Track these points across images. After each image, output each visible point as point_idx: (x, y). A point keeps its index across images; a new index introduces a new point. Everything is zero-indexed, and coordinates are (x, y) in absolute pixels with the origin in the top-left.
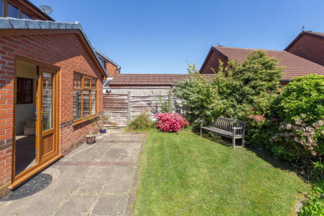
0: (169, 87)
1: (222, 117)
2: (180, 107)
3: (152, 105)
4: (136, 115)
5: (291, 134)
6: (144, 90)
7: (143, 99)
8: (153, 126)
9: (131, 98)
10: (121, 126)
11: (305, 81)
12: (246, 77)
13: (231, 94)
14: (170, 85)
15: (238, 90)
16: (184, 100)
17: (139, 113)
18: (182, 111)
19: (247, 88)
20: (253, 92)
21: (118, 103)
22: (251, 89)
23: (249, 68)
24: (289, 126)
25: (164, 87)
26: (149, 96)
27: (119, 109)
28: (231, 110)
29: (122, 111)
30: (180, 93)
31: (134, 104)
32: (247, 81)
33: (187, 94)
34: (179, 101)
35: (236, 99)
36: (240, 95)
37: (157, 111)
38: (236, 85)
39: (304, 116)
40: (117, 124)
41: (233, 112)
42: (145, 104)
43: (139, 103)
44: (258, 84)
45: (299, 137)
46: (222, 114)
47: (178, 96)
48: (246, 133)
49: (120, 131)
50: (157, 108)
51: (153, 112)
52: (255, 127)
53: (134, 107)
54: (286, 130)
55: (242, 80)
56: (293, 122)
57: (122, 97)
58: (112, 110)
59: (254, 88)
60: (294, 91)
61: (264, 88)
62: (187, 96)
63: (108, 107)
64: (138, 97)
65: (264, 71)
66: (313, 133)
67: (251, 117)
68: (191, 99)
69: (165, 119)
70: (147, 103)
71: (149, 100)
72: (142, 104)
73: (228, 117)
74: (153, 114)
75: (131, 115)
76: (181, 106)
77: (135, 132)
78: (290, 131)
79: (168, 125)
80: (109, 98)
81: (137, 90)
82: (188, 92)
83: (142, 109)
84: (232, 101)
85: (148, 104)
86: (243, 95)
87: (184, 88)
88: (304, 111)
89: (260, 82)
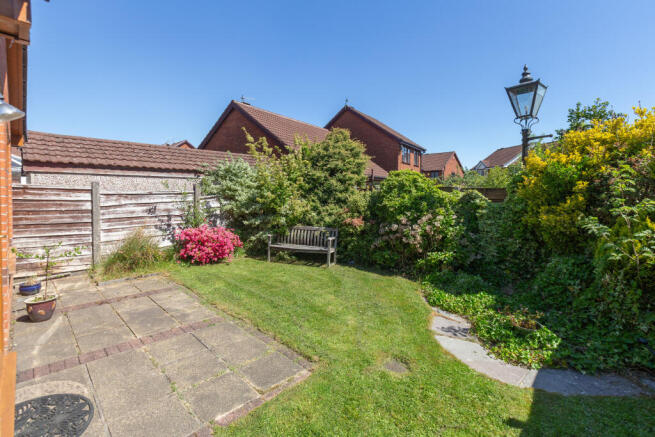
0: (192, 176)
1: (300, 226)
2: (216, 216)
3: (158, 213)
4: (114, 238)
5: (398, 235)
6: (134, 179)
7: (134, 201)
8: (169, 258)
9: (103, 198)
10: (72, 269)
11: (404, 177)
12: (333, 166)
13: (310, 190)
14: (196, 172)
15: (321, 184)
16: (224, 202)
17: (125, 232)
18: (218, 222)
19: (333, 181)
20: (342, 187)
21: (61, 212)
22: (339, 183)
23: (335, 153)
24: (395, 227)
25: (180, 175)
26: (151, 194)
27: (65, 227)
28: (314, 214)
29: (76, 233)
30: (214, 188)
31: (109, 213)
32: (333, 172)
33: (230, 189)
34: (214, 204)
35: (319, 199)
36: (324, 192)
37: (169, 225)
38: (319, 178)
39: (409, 214)
40: (58, 268)
41: (316, 218)
42: (139, 211)
43: (124, 209)
44: (347, 177)
45: (407, 236)
46: (300, 222)
47: (211, 194)
48: (339, 244)
49: (68, 282)
50: (169, 220)
51: (161, 229)
52: (352, 235)
53: (109, 220)
54: (391, 232)
55: (327, 170)
56: (398, 222)
57: (74, 197)
58: (41, 231)
59: (342, 181)
60: (395, 187)
61: (353, 182)
62: (230, 193)
63: (24, 222)
64: (120, 195)
65: (352, 159)
66: (419, 230)
67: (348, 220)
68: (240, 199)
69: (205, 238)
70: (145, 208)
71: (152, 201)
72: (133, 212)
73: (310, 224)
74: (160, 233)
75: (103, 239)
76: (218, 212)
77: (134, 274)
78: (396, 232)
79: (209, 250)
80: (29, 197)
81: (115, 179)
82: (233, 187)
83: (131, 223)
84: (313, 201)
85: (150, 211)
86: (329, 192)
87: (224, 178)
88: (408, 208)
89: (349, 175)
